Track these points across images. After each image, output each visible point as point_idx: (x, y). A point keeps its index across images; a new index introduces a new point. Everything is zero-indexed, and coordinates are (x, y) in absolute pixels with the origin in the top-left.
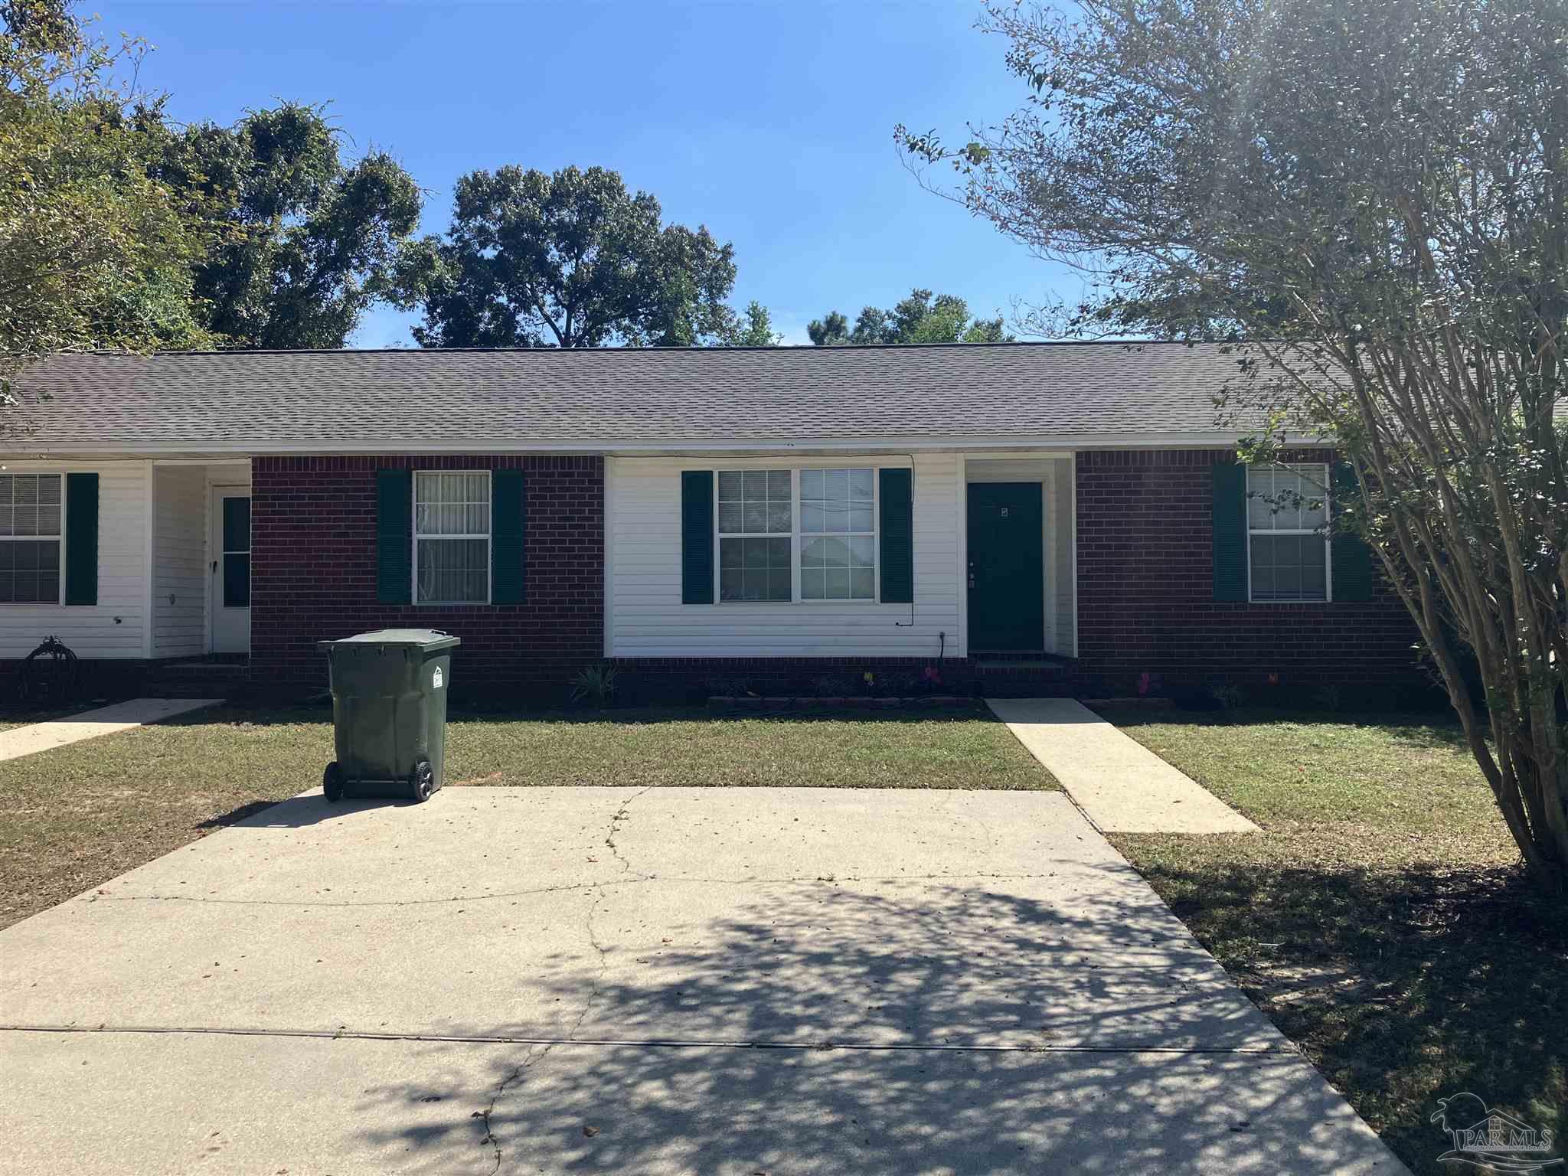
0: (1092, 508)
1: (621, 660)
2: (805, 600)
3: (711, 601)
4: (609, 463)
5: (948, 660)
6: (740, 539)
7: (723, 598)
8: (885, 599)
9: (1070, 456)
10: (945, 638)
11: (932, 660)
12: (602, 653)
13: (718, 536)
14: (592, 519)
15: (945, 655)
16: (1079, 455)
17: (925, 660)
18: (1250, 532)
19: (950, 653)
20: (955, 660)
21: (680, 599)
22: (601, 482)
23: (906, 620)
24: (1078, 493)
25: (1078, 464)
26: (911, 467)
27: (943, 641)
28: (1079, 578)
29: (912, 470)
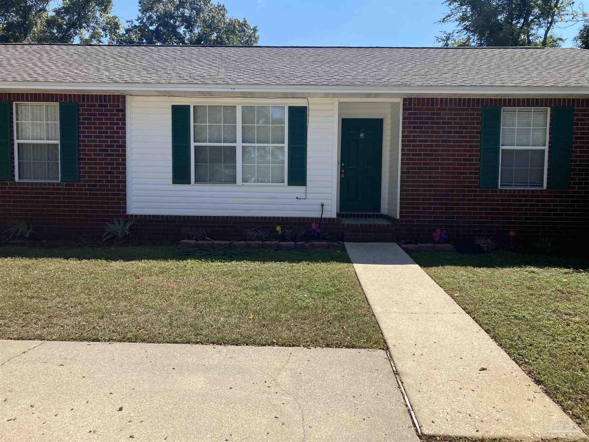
0: (410, 132)
1: (136, 216)
2: (243, 183)
3: (189, 183)
4: (128, 99)
5: (325, 219)
6: (206, 147)
7: (197, 181)
8: (290, 184)
9: (400, 100)
10: (324, 207)
11: (316, 219)
12: (126, 212)
13: (193, 144)
14: (118, 133)
15: (324, 216)
16: (405, 100)
17: (312, 219)
18: (502, 148)
19: (326, 215)
20: (330, 219)
21: (171, 181)
22: (123, 110)
23: (303, 196)
24: (403, 123)
25: (404, 105)
26: (307, 105)
27: (323, 208)
28: (402, 173)
29: (308, 107)
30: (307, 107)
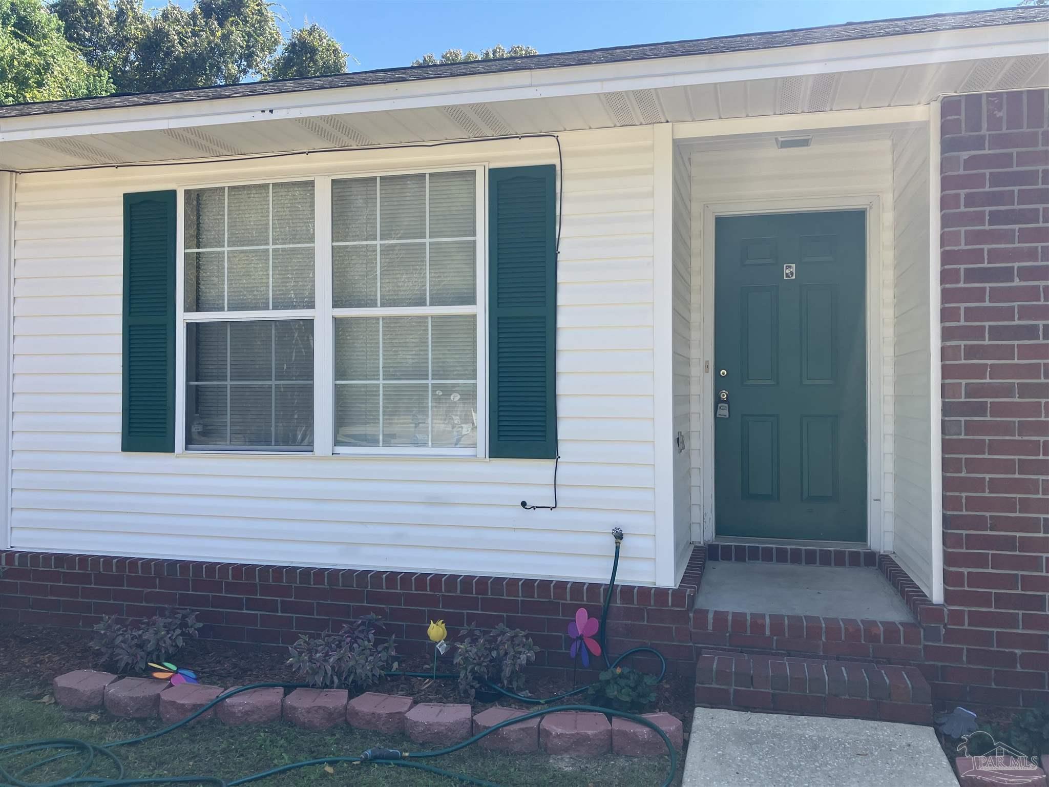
5: (628, 591)
6: (223, 324)
7: (190, 440)
8: (496, 451)
10: (624, 543)
11: (593, 588)
13: (183, 318)
15: (622, 579)
16: (948, 107)
17: (577, 587)
19: (631, 576)
20: (645, 592)
21: (118, 441)
23: (544, 496)
24: (946, 202)
25: (944, 129)
26: (556, 161)
27: (618, 548)
28: (947, 409)
29: (558, 168)
30: (554, 166)
